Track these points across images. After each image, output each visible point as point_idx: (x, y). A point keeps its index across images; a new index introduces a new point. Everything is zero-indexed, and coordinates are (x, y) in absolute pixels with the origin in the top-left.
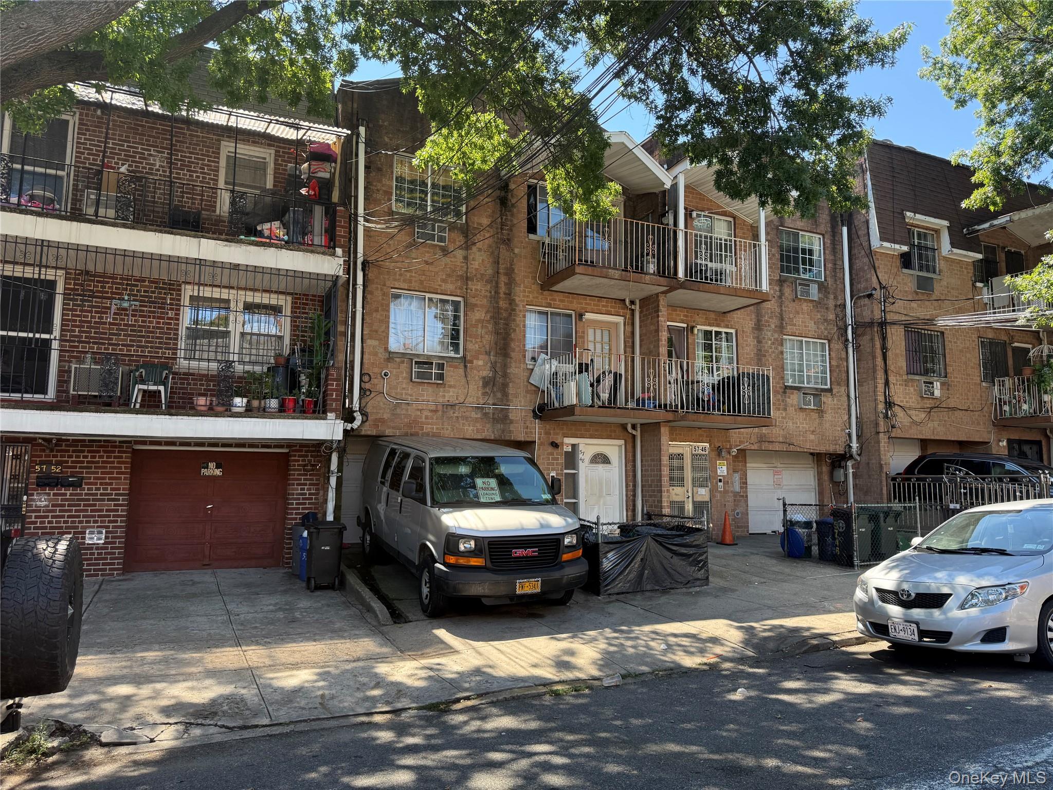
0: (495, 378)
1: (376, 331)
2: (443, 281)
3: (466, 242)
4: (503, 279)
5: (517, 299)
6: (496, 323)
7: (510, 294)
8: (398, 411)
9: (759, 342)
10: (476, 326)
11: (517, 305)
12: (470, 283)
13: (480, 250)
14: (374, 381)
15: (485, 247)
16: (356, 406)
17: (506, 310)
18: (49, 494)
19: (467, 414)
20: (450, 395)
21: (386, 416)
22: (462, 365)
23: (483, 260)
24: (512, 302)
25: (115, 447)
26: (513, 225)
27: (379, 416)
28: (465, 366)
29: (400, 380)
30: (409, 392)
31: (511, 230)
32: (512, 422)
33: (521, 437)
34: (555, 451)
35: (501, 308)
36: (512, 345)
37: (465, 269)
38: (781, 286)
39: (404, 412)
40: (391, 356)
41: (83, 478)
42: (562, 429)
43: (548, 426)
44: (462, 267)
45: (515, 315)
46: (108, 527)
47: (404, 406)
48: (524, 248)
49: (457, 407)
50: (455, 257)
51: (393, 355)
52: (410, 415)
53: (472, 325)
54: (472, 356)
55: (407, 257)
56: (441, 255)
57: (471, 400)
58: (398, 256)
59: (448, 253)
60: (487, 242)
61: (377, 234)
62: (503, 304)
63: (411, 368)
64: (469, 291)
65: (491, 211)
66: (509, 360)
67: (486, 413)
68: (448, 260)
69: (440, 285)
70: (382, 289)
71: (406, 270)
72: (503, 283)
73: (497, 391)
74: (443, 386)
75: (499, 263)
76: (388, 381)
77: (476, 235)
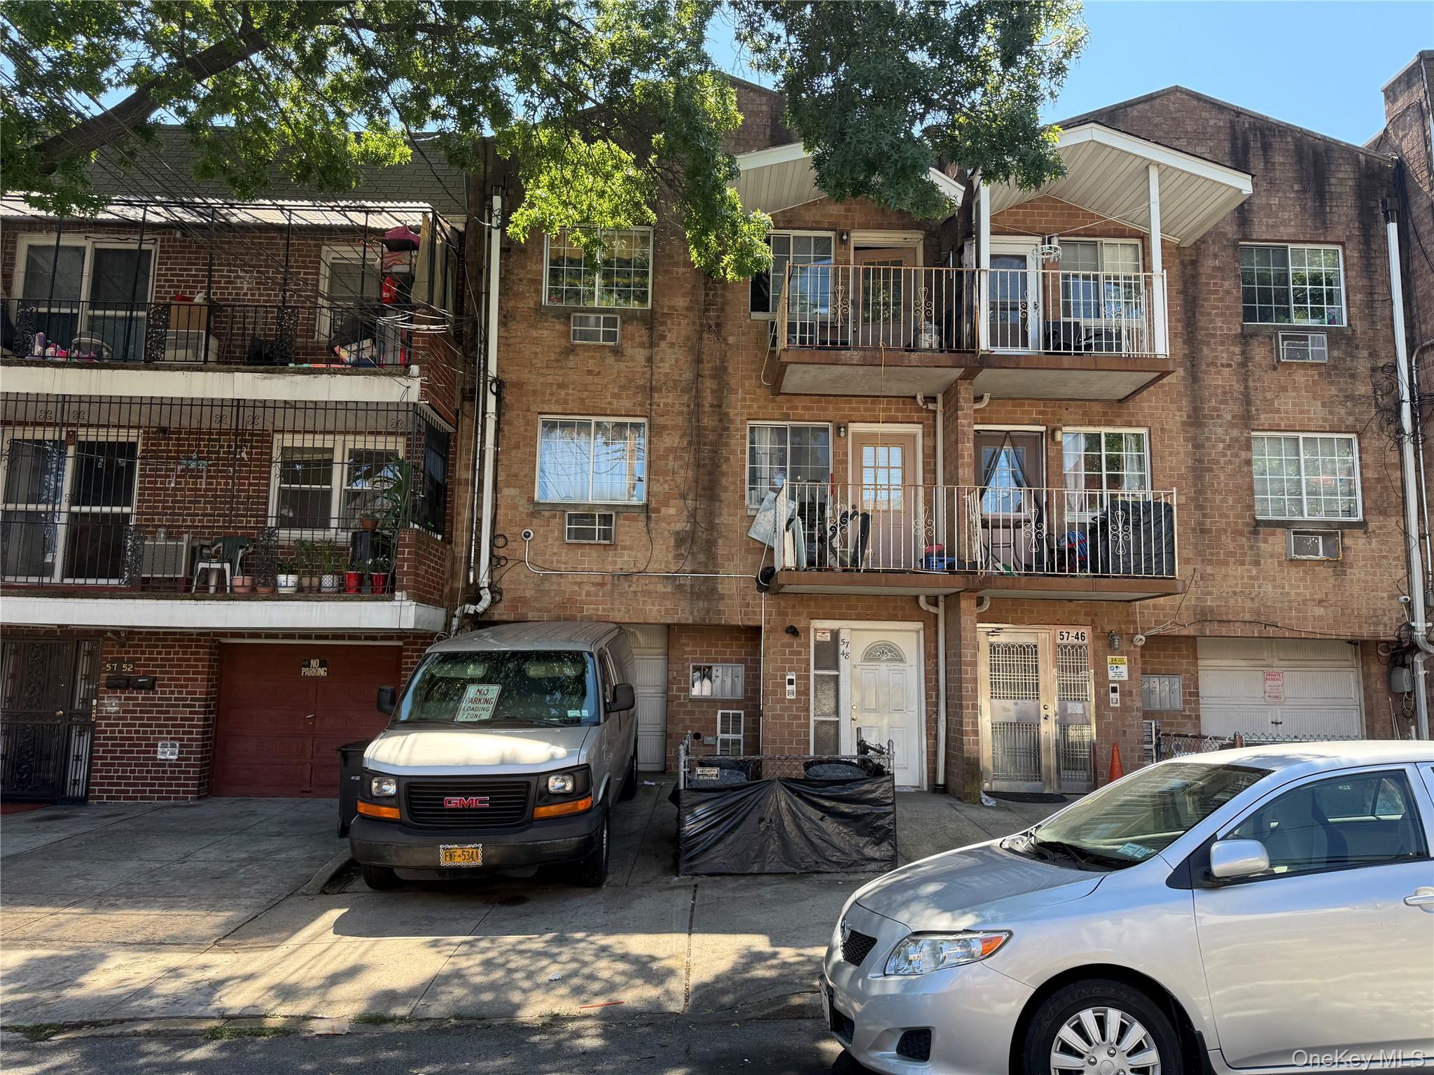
0: (694, 532)
1: (516, 476)
2: (615, 396)
3: (651, 337)
4: (709, 385)
5: (732, 412)
6: (698, 451)
7: (720, 406)
8: (547, 586)
9: (1197, 446)
10: (665, 457)
11: (731, 421)
12: (656, 395)
13: (672, 345)
14: (512, 545)
15: (681, 340)
16: (484, 581)
17: (714, 430)
18: (120, 698)
19: (651, 587)
20: (623, 561)
21: (528, 594)
22: (643, 517)
23: (677, 360)
24: (723, 418)
25: (192, 640)
26: (725, 303)
27: (519, 594)
28: (648, 518)
29: (550, 540)
30: (563, 558)
31: (723, 310)
32: (722, 597)
33: (738, 620)
34: (795, 642)
35: (705, 428)
36: (724, 482)
37: (648, 376)
38: (1246, 344)
39: (555, 587)
40: (537, 510)
41: (155, 679)
42: (809, 606)
43: (783, 603)
44: (644, 373)
45: (728, 436)
46: (182, 739)
47: (554, 579)
48: (743, 334)
49: (635, 578)
50: (633, 359)
51: (541, 508)
52: (564, 592)
53: (659, 457)
54: (658, 502)
55: (561, 368)
56: (613, 359)
57: (656, 566)
58: (547, 367)
59: (623, 355)
60: (684, 332)
61: (518, 340)
62: (707, 421)
63: (564, 525)
64: (654, 407)
65: (688, 286)
66: (717, 504)
67: (680, 585)
68: (622, 365)
69: (610, 403)
70: (523, 417)
71: (559, 386)
72: (709, 390)
73: (698, 552)
74: (613, 547)
75: (702, 361)
76: (533, 544)
77: (665, 323)
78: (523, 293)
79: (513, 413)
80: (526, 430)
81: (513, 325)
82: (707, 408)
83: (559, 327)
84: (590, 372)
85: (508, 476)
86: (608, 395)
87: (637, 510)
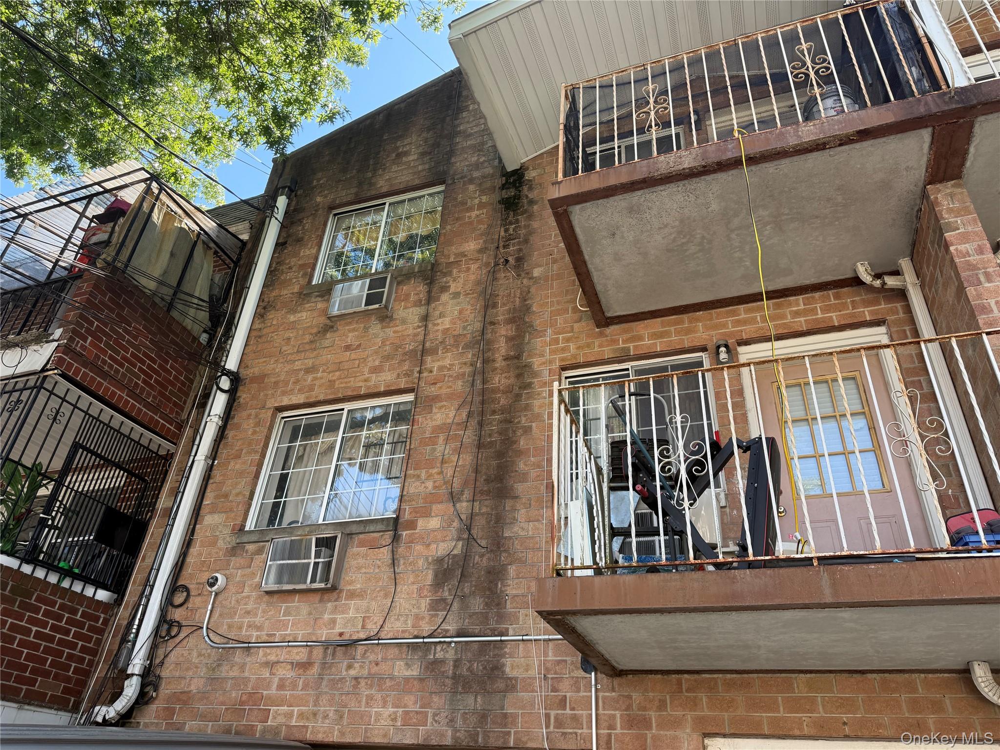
0: (468, 557)
1: (226, 496)
2: (375, 370)
3: (429, 292)
4: (503, 333)
5: (536, 362)
6: (482, 424)
7: (518, 357)
10: (433, 441)
11: (535, 374)
12: (429, 359)
14: (194, 601)
15: (469, 286)
17: (508, 390)
19: (384, 668)
20: (347, 618)
21: (194, 686)
22: (388, 537)
23: (461, 311)
24: (523, 371)
26: (531, 233)
29: (247, 589)
30: (258, 620)
31: (526, 241)
32: (511, 685)
35: (494, 391)
36: (521, 466)
37: (421, 337)
39: (235, 673)
40: (243, 542)
42: (694, 704)
43: (637, 697)
44: (416, 335)
45: (530, 396)
47: (237, 657)
48: (555, 261)
49: (360, 650)
50: (404, 321)
51: (247, 539)
52: (246, 680)
54: (415, 510)
55: (315, 349)
56: (379, 326)
57: (399, 625)
58: (298, 352)
59: (391, 318)
60: (473, 277)
61: (272, 329)
62: (499, 380)
64: (425, 374)
65: (483, 227)
66: (509, 504)
67: (436, 662)
68: (390, 332)
69: (366, 381)
70: (257, 416)
71: (308, 371)
72: (503, 340)
73: (473, 593)
74: (335, 594)
75: (495, 306)
76: (220, 598)
77: (449, 273)
78: (291, 280)
79: (244, 414)
80: (254, 432)
81: (271, 315)
82: (500, 363)
84: (348, 348)
85: (216, 497)
86: (366, 370)
87: (380, 527)
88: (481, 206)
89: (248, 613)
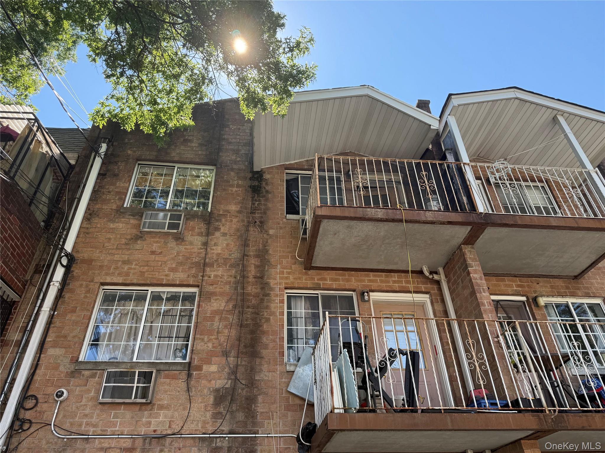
0: (234, 389)
1: (65, 337)
2: (172, 270)
3: (208, 229)
4: (253, 263)
5: (272, 282)
6: (241, 313)
7: (262, 278)
10: (212, 319)
11: (272, 289)
12: (208, 269)
13: (224, 234)
14: (41, 406)
15: (232, 231)
17: (256, 296)
20: (158, 421)
22: (184, 374)
23: (227, 245)
24: (264, 286)
26: (267, 209)
28: (189, 376)
29: (84, 400)
30: (94, 420)
31: (265, 213)
35: (249, 294)
36: (264, 340)
37: (203, 255)
40: (79, 369)
44: (199, 253)
45: (269, 301)
47: (79, 445)
48: (281, 228)
49: (168, 441)
50: (191, 243)
51: (82, 367)
53: (205, 319)
54: (201, 359)
55: (129, 249)
56: (175, 243)
57: (193, 427)
58: (117, 249)
59: (182, 240)
60: (234, 226)
61: (97, 230)
62: (251, 289)
63: (100, 384)
64: (206, 278)
65: (240, 198)
66: (258, 361)
67: (217, 448)
68: (182, 248)
69: (166, 275)
70: (87, 286)
71: (124, 262)
72: (253, 266)
73: (237, 410)
74: (150, 407)
75: (248, 246)
76: (63, 405)
77: (220, 221)
78: (110, 200)
79: (77, 283)
80: (86, 297)
81: (95, 220)
82: (251, 279)
83: (133, 221)
84: (153, 253)
85: (57, 337)
86: (166, 269)
87: (179, 368)
88: (238, 186)
89: (86, 415)
